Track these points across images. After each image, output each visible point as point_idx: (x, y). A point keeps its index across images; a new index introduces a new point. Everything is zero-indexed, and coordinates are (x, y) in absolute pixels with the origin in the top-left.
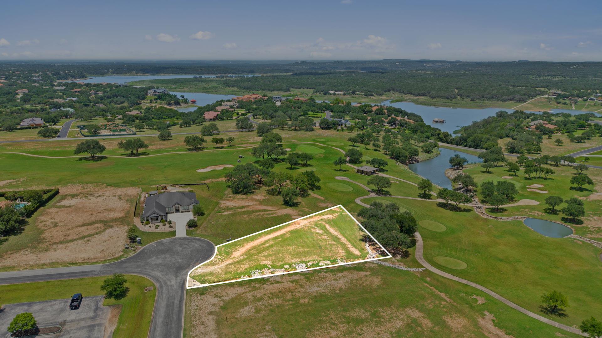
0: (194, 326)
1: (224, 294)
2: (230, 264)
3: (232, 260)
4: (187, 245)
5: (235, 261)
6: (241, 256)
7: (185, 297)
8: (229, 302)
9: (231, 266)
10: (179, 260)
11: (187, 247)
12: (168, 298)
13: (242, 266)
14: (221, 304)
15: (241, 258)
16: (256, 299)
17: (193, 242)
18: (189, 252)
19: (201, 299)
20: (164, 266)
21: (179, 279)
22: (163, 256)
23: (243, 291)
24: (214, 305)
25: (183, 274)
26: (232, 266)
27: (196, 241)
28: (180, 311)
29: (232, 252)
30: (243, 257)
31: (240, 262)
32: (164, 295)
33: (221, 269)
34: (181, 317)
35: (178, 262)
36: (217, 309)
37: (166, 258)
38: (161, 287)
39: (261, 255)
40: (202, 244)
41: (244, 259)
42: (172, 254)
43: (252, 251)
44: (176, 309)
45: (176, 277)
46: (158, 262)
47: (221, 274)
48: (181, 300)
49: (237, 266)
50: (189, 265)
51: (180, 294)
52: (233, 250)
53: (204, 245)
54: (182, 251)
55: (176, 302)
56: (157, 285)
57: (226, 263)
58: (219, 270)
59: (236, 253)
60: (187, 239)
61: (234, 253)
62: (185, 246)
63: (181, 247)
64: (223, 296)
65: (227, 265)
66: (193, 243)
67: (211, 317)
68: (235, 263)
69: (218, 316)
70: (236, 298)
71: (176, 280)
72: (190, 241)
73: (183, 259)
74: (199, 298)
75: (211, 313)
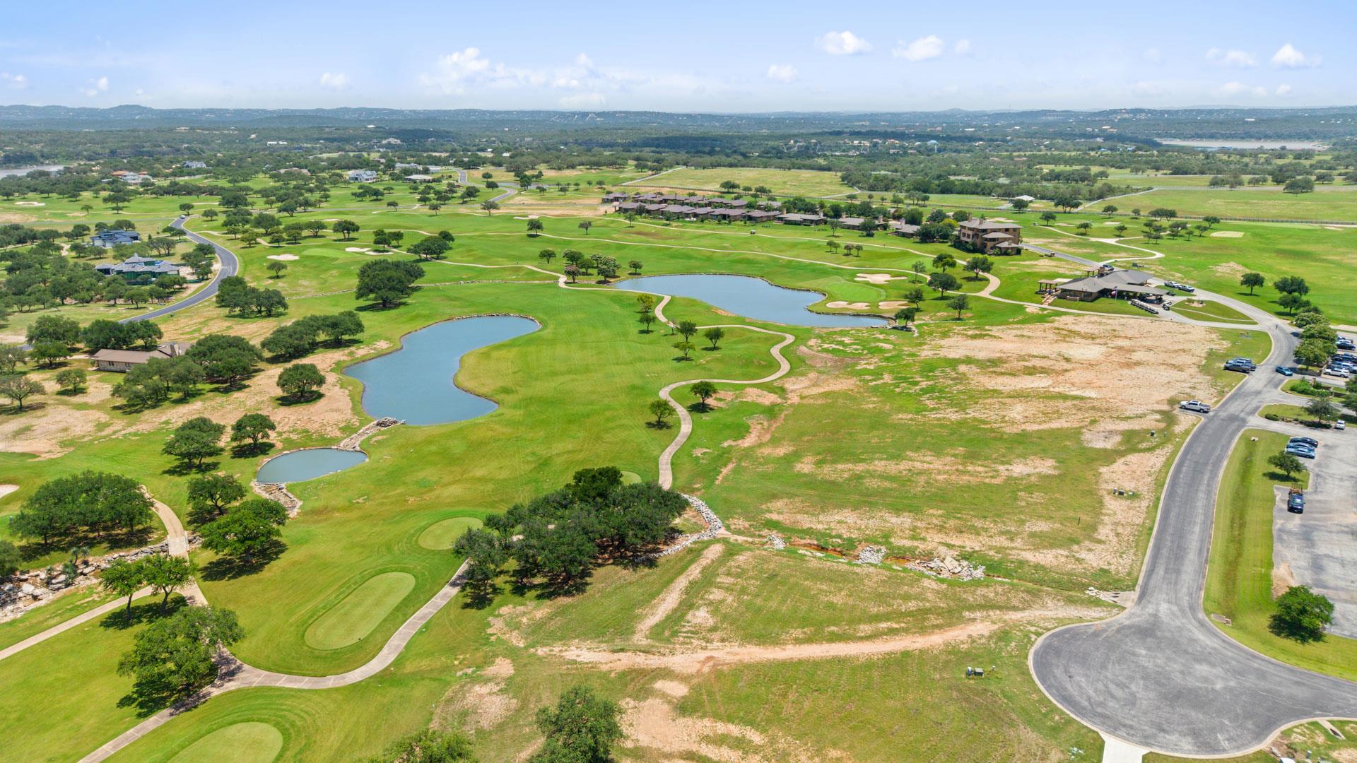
0: (1134, 535)
1: (1063, 559)
2: (1015, 609)
3: (1006, 617)
4: (1113, 696)
5: (998, 612)
6: (974, 620)
7: (1142, 575)
8: (1060, 546)
9: (1017, 605)
10: (1143, 652)
11: (1112, 687)
12: (1176, 583)
13: (992, 595)
14: (1075, 547)
15: (978, 614)
16: (1011, 536)
17: (1089, 699)
18: (1110, 666)
19: (1109, 564)
20: (1186, 652)
21: (1150, 609)
22: (1192, 683)
23: (1023, 553)
24: (1090, 550)
25: (1140, 616)
26: (1015, 602)
27: (1078, 698)
28: (1155, 557)
29: (990, 637)
30: (972, 616)
31: (988, 606)
32: (1185, 590)
33: (1044, 606)
34: (1153, 550)
35: (1149, 649)
36: (1087, 543)
37: (1182, 672)
38: (1192, 608)
39: (927, 604)
40: (1064, 678)
41: (971, 608)
42: (1163, 681)
43: (940, 621)
44: (1162, 562)
45: (1155, 616)
46: (1202, 669)
47: (1049, 594)
48: (1150, 573)
49: (1001, 600)
50: (1118, 631)
51: (1152, 582)
52: (983, 641)
53: (1059, 672)
54: (1131, 678)
55: (1160, 571)
56: (1201, 615)
57: (1022, 615)
58: (1050, 604)
59: (981, 632)
60: (1105, 719)
61: (987, 634)
62: (1119, 693)
63: (1133, 694)
64: (1067, 557)
65: (1023, 609)
66: (1091, 692)
67: (1103, 538)
68: (1000, 608)
69: (1090, 536)
70: (1045, 547)
71: (1157, 611)
72: (1099, 710)
73: (1134, 654)
74: (1113, 567)
75: (1100, 542)
